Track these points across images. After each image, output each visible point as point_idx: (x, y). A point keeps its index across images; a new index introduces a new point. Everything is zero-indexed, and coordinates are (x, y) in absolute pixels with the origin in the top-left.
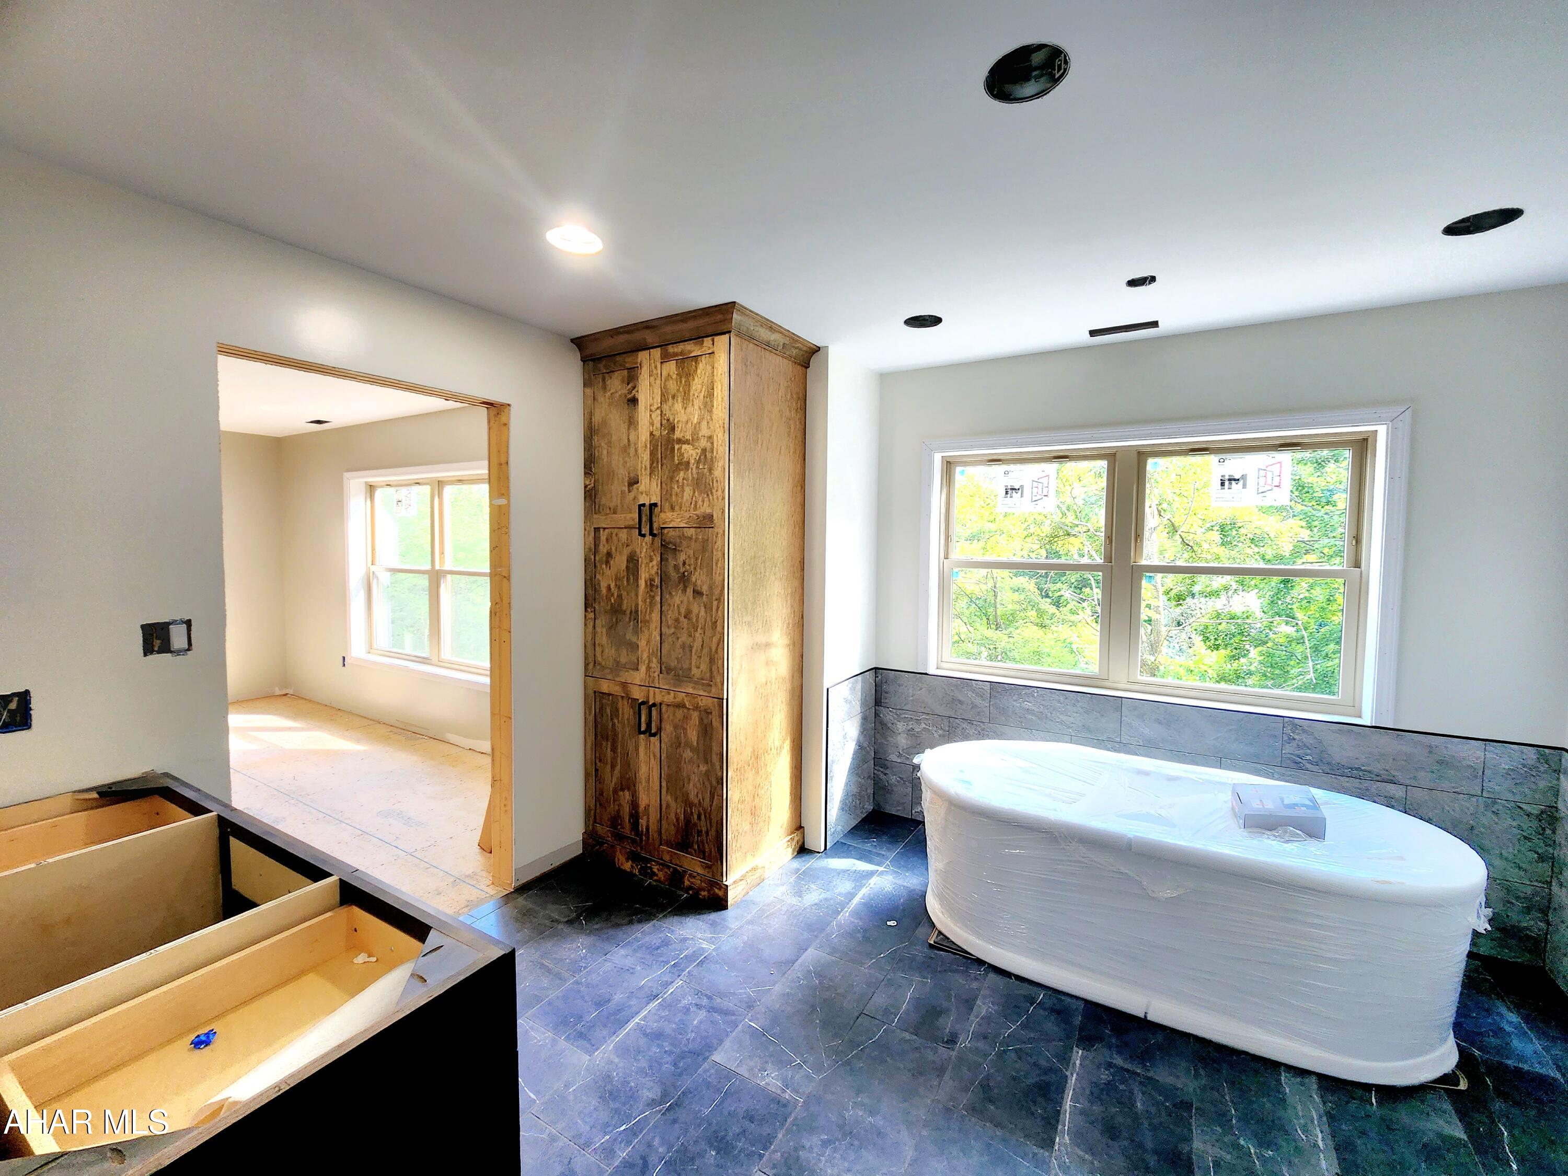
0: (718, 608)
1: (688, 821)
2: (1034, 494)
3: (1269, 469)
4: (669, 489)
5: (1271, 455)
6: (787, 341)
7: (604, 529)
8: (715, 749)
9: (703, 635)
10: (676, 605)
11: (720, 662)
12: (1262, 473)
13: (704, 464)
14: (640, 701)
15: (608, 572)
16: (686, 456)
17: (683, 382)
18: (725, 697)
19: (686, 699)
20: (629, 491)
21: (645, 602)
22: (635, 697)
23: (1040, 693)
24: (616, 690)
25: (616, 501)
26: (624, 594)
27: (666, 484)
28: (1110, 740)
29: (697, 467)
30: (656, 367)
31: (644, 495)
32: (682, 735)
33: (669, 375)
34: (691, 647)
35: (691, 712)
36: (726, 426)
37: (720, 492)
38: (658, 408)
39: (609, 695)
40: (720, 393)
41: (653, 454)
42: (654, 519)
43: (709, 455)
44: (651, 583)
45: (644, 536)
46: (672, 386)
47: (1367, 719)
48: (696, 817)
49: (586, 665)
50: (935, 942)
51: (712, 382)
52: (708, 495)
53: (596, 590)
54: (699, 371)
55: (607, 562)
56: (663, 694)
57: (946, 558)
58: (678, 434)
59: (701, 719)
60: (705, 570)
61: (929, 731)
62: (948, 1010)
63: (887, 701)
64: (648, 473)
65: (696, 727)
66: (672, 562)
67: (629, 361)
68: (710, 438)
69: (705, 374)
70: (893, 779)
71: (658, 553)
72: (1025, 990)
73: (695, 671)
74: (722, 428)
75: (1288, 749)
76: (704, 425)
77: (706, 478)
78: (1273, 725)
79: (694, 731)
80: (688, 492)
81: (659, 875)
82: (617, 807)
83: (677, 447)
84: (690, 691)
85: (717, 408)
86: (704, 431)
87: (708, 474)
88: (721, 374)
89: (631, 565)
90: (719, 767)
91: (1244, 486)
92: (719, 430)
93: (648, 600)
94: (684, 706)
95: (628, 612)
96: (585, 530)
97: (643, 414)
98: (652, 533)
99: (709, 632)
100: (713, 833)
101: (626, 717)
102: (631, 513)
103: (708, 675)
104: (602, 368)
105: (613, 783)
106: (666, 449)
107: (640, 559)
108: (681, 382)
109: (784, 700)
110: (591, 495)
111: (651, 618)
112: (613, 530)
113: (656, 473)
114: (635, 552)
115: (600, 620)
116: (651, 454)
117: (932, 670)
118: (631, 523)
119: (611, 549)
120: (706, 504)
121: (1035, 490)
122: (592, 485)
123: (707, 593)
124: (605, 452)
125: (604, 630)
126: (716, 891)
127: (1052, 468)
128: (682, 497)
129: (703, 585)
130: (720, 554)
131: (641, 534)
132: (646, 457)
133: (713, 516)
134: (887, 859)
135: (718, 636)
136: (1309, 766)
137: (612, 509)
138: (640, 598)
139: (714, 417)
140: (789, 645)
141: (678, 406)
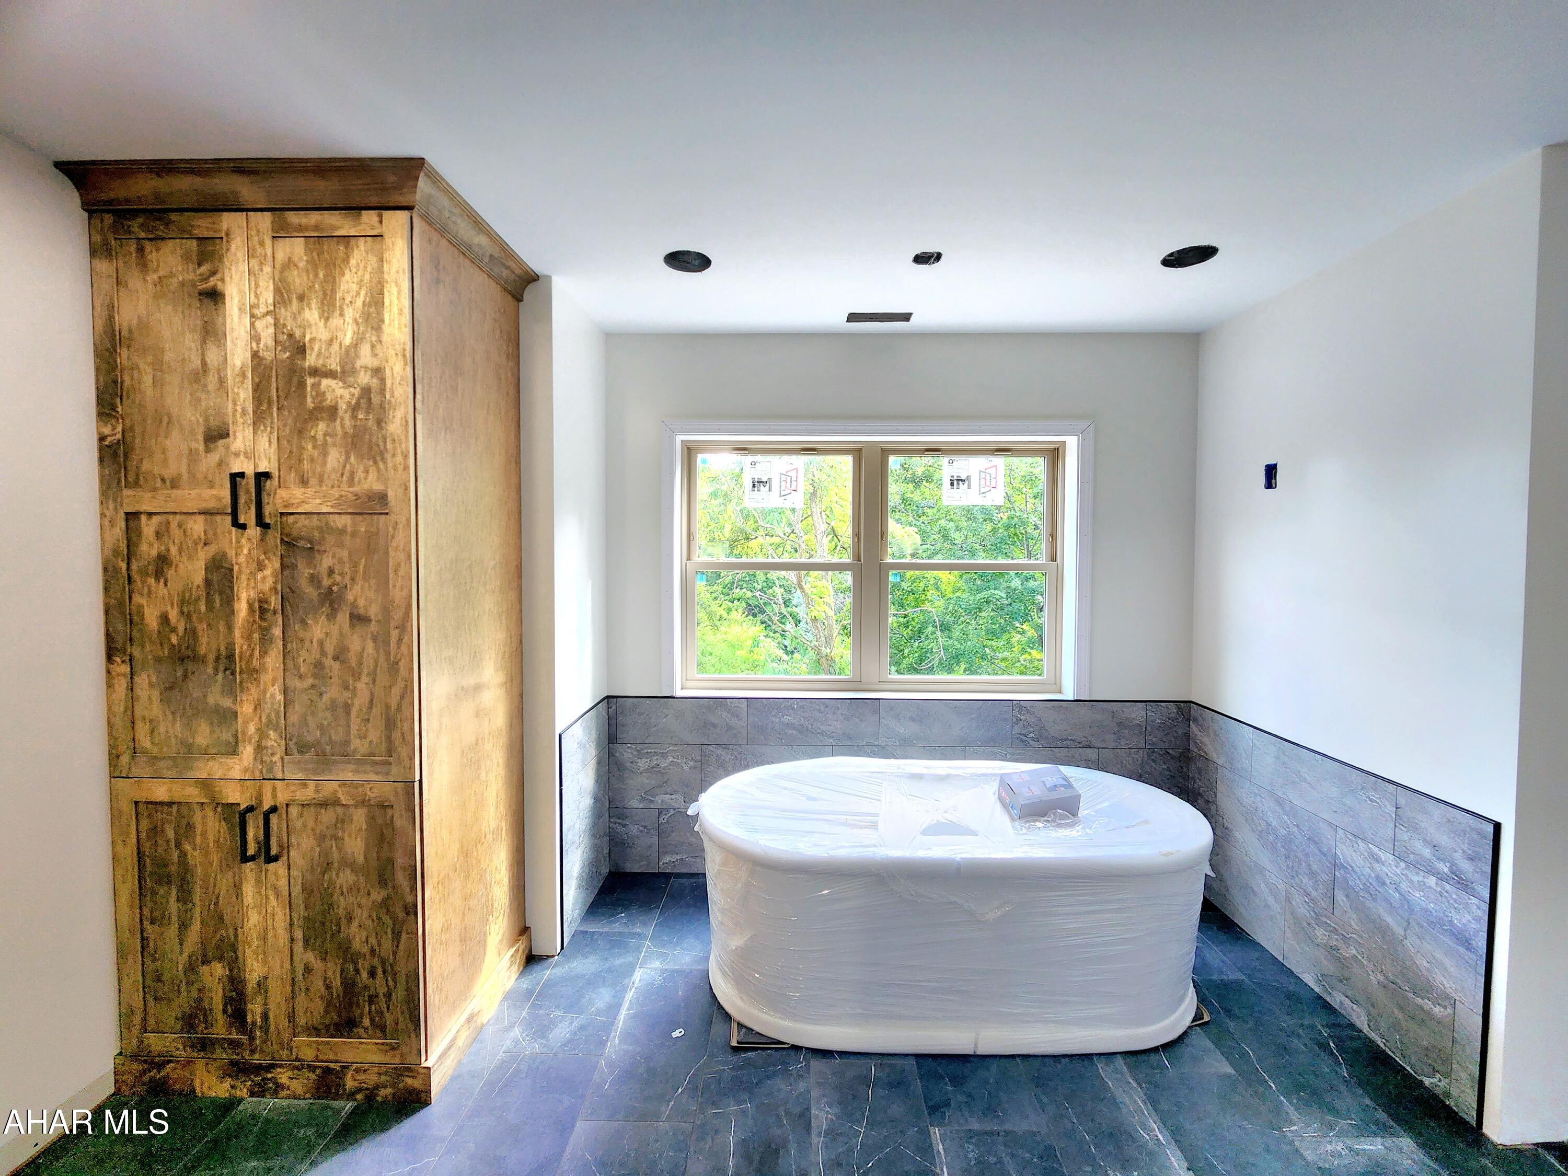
0: (400, 640)
1: (349, 986)
2: (782, 488)
3: (987, 471)
4: (295, 450)
5: (990, 459)
6: (496, 252)
7: (150, 515)
8: (401, 861)
9: (371, 685)
10: (315, 640)
11: (406, 726)
12: (983, 475)
13: (368, 413)
14: (243, 807)
15: (162, 590)
16: (329, 396)
17: (321, 275)
18: (417, 778)
19: (339, 789)
20: (208, 450)
21: (249, 638)
22: (231, 801)
23: (800, 704)
24: (193, 794)
25: (176, 466)
26: (201, 627)
27: (288, 441)
28: (869, 745)
29: (354, 417)
30: (262, 243)
31: (242, 457)
32: (334, 848)
33: (290, 259)
34: (347, 708)
35: (352, 810)
36: (409, 354)
37: (399, 459)
38: (268, 313)
39: (170, 804)
40: (395, 301)
41: (259, 390)
42: (265, 498)
43: (376, 399)
44: (260, 607)
45: (243, 527)
46: (298, 280)
47: (1069, 694)
48: (364, 975)
49: (114, 758)
50: (738, 1043)
51: (380, 282)
52: (375, 462)
53: (133, 620)
54: (353, 262)
55: (159, 574)
56: (293, 788)
57: (689, 559)
58: (311, 360)
59: (371, 819)
60: (373, 582)
61: (678, 764)
62: (784, 1144)
63: (624, 735)
64: (250, 421)
65: (364, 834)
66: (304, 571)
67: (202, 224)
68: (378, 372)
69: (365, 268)
70: (634, 829)
71: (275, 554)
72: (854, 1069)
73: (356, 743)
74: (400, 357)
75: (1017, 730)
76: (365, 349)
77: (371, 434)
78: (1005, 709)
79: (359, 839)
80: (334, 457)
81: (292, 1088)
82: (194, 994)
83: (310, 381)
84: (349, 776)
85: (390, 325)
86: (365, 357)
87: (375, 428)
88: (398, 272)
89: (215, 578)
90: (408, 890)
91: (969, 487)
92: (394, 358)
93: (256, 636)
94: (336, 803)
95: (211, 657)
96: (103, 515)
97: (236, 319)
98: (261, 522)
99: (383, 679)
100: (400, 994)
101: (211, 838)
102: (212, 487)
103: (384, 746)
104: (136, 229)
105: (185, 955)
106: (289, 382)
107: (236, 568)
108: (316, 275)
109: (501, 761)
110: (115, 455)
111: (263, 665)
112: (171, 517)
113: (268, 423)
114: (224, 555)
115: (144, 676)
116: (257, 388)
117: (679, 693)
118: (212, 504)
119: (168, 550)
120: (372, 475)
121: (783, 484)
122: (119, 436)
123: (380, 617)
124: (148, 380)
125: (156, 694)
126: (409, 1081)
127: (800, 461)
128: (324, 463)
129: (370, 606)
130: (402, 556)
131: (236, 524)
132: (245, 394)
133: (386, 495)
134: (645, 938)
135: (401, 684)
136: (1032, 743)
137: (168, 482)
138: (237, 633)
139: (385, 338)
140: (506, 683)
141: (312, 315)
